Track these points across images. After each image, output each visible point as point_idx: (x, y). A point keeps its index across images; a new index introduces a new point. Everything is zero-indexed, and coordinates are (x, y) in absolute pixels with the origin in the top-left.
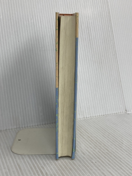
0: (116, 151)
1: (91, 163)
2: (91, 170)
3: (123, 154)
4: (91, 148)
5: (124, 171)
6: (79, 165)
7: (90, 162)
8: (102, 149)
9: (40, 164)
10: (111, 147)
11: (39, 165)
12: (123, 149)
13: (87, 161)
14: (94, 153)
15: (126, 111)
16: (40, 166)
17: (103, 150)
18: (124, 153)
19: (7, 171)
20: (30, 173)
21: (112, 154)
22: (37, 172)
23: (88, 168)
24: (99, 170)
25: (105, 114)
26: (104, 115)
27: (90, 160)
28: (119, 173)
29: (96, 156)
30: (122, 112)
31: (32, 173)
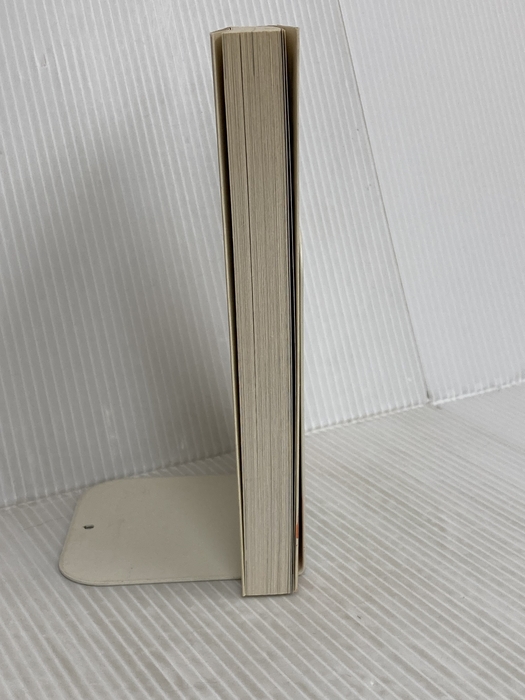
0: (425, 564)
1: (343, 622)
2: (350, 648)
3: (455, 574)
4: (332, 559)
5: (475, 643)
6: (300, 635)
7: (339, 618)
8: (371, 559)
9: (148, 645)
10: (403, 549)
11: (142, 646)
12: (452, 551)
13: (326, 614)
14: (346, 580)
15: (428, 396)
16: (148, 654)
17: (378, 562)
18: (459, 568)
19: (22, 685)
20: (116, 687)
21: (412, 576)
22: (144, 680)
23: (337, 644)
24: (380, 645)
25: (353, 417)
26: (349, 421)
27: (338, 610)
28: (456, 653)
29: (358, 591)
30: (417, 404)
31: (123, 685)
